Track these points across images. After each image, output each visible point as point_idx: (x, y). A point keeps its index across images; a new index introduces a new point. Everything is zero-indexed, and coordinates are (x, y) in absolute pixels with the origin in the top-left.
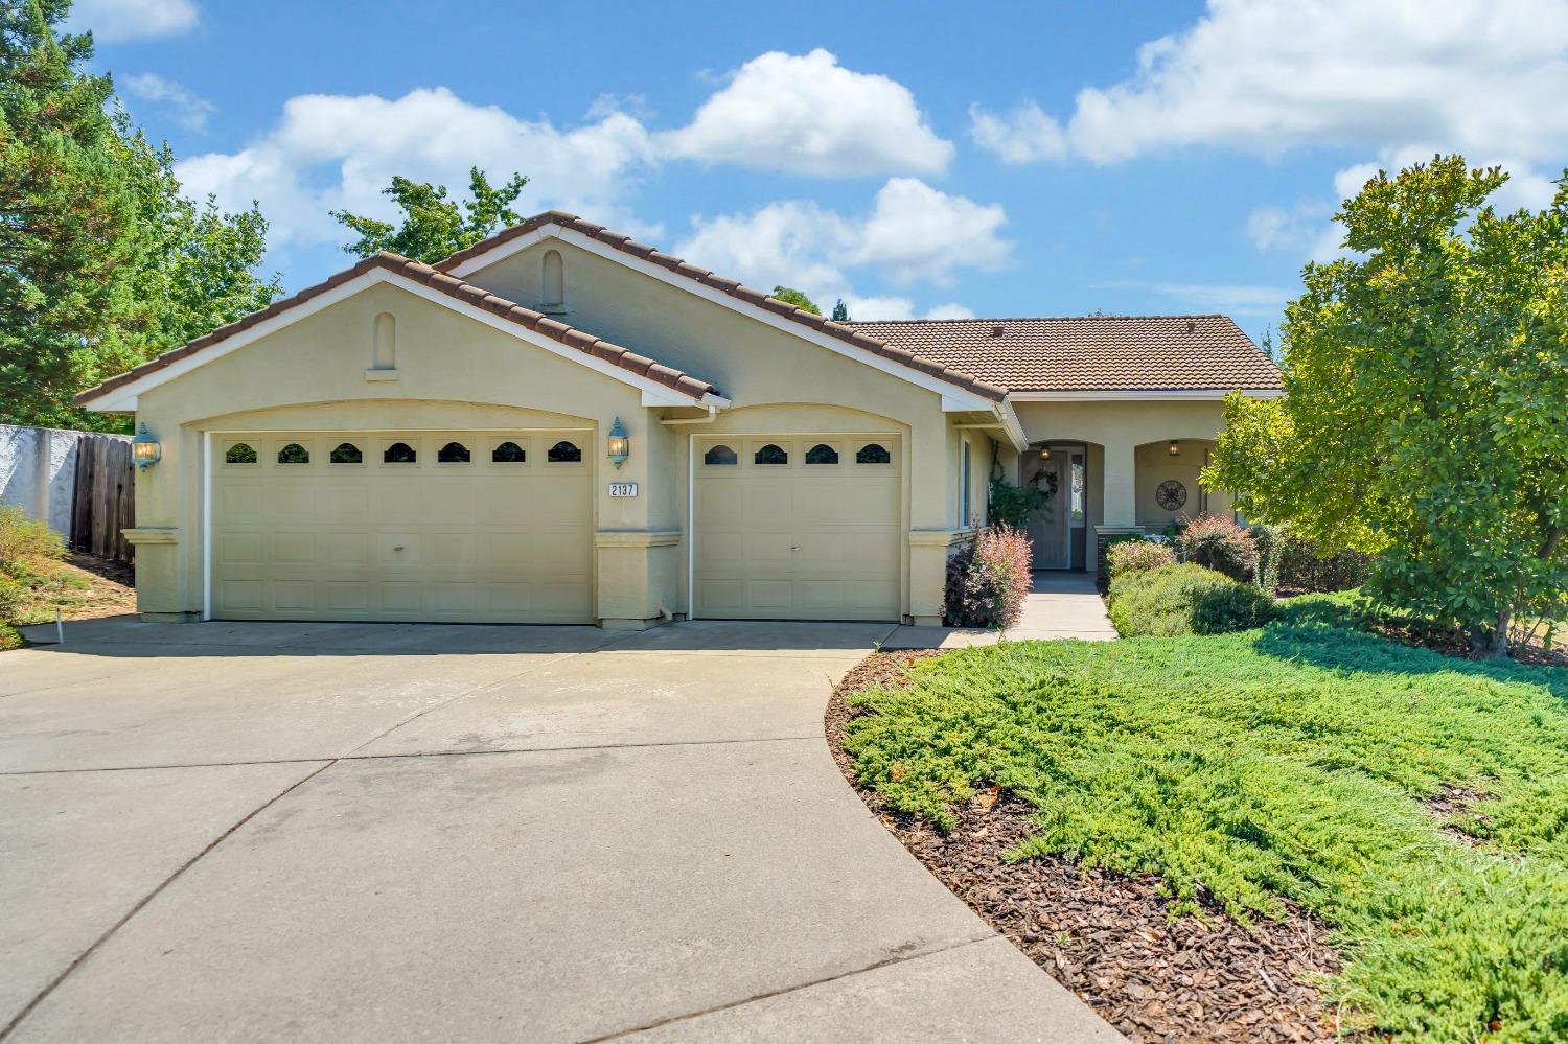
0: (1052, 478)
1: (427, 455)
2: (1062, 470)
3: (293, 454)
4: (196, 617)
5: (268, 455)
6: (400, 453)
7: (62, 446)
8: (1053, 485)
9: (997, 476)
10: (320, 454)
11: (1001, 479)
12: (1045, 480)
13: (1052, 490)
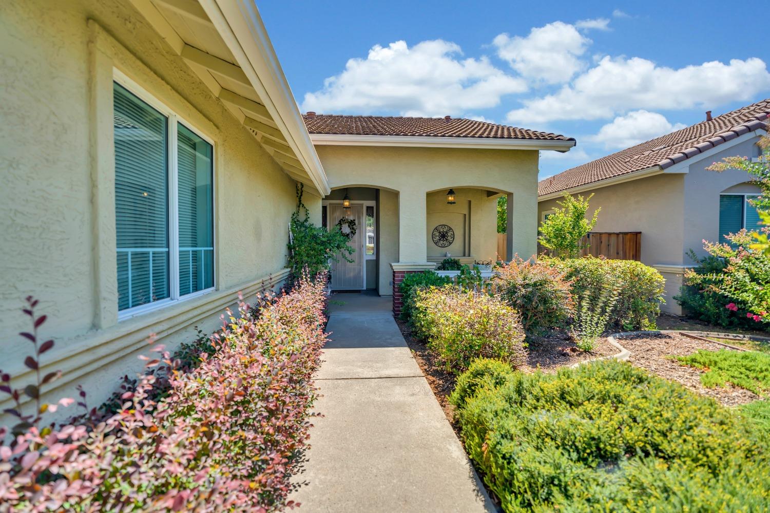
0: (352, 223)
2: (359, 218)
8: (353, 229)
9: (302, 218)
11: (306, 220)
12: (347, 224)
13: (352, 232)
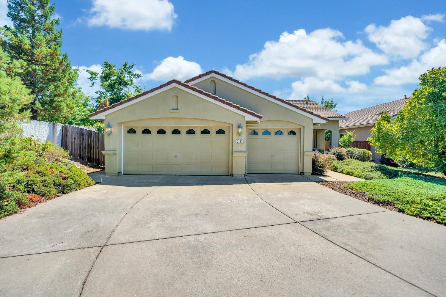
1: (184, 132)
3: (147, 131)
4: (120, 174)
5: (139, 131)
6: (176, 132)
7: (59, 127)
10: (154, 131)
